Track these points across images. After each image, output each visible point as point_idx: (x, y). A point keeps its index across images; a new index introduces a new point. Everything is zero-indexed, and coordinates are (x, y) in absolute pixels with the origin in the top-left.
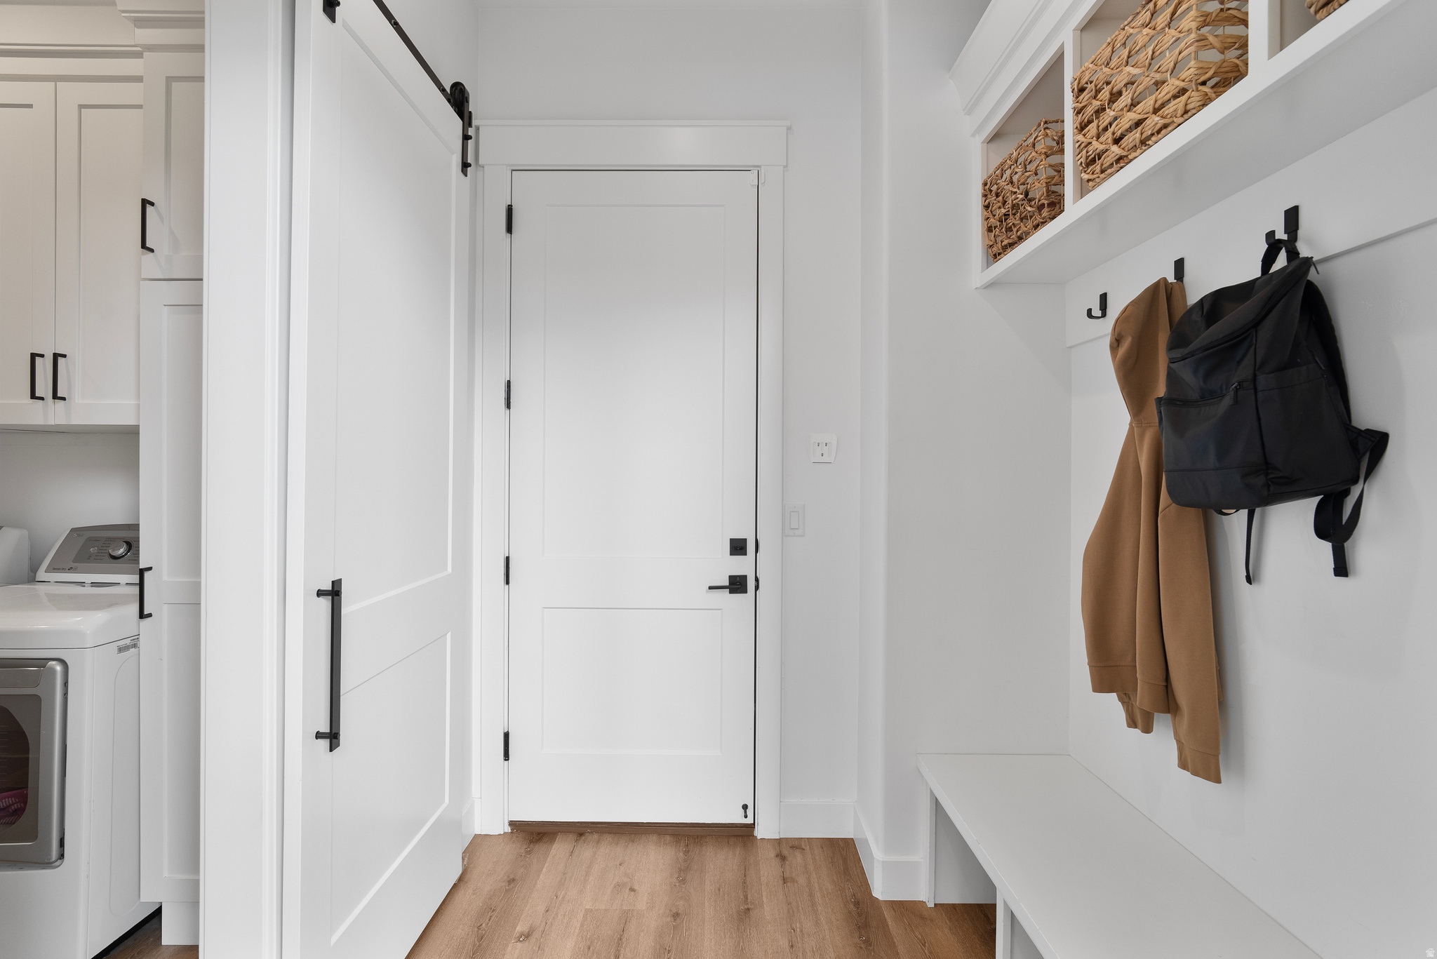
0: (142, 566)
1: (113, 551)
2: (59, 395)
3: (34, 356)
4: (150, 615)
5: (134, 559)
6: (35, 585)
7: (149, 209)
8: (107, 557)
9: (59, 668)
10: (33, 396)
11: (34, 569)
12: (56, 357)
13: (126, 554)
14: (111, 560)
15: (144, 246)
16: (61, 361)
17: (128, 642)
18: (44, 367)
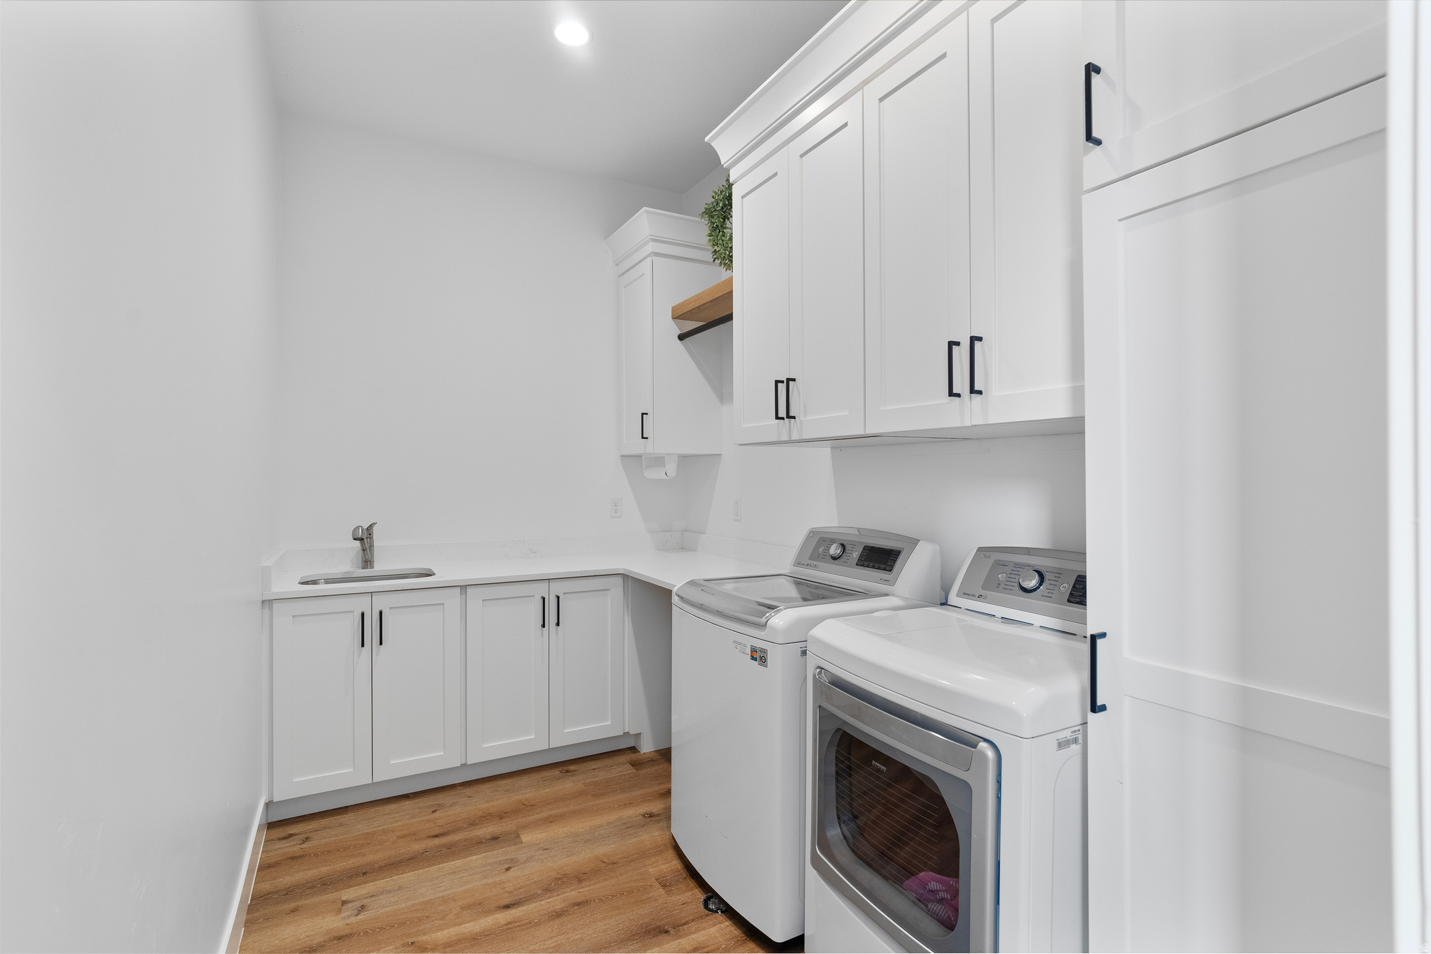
0: (1092, 629)
1: (1024, 580)
2: (977, 388)
3: (952, 344)
4: (1103, 708)
5: (1049, 595)
6: (947, 610)
7: (1095, 78)
8: (1017, 588)
9: (990, 754)
10: (951, 394)
11: (946, 590)
12: (974, 340)
13: (1038, 588)
14: (1021, 592)
15: (1089, 137)
16: (977, 344)
17: (1067, 734)
18: (961, 355)
